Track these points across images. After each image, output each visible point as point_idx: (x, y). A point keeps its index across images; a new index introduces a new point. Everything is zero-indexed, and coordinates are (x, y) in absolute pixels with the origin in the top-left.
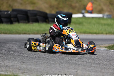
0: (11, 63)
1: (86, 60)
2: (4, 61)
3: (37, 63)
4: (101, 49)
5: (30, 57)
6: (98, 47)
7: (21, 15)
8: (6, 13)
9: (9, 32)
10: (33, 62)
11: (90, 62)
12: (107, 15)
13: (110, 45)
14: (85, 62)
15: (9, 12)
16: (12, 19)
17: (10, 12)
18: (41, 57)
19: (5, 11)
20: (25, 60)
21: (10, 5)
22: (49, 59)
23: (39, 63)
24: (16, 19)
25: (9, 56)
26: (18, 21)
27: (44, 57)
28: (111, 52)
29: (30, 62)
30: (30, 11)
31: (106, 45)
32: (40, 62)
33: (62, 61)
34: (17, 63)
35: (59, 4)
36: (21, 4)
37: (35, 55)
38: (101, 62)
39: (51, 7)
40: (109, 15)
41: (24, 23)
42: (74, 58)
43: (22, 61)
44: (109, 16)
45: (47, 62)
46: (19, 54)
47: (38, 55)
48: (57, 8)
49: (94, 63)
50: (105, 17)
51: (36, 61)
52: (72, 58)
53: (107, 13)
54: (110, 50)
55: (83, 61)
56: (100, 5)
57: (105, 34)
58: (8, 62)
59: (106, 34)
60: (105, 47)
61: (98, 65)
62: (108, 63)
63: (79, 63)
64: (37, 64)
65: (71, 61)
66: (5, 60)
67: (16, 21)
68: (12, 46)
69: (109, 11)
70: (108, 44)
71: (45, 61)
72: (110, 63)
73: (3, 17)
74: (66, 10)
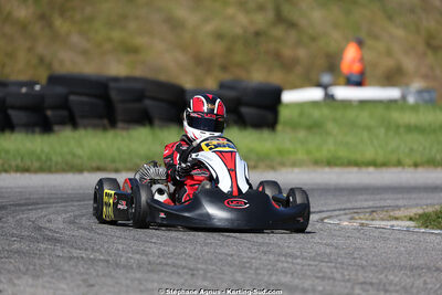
0: (44, 287)
1: (332, 273)
2: (16, 281)
3: (142, 287)
4: (392, 226)
5: (117, 265)
6: (382, 219)
7: (84, 99)
8: (24, 90)
9: (36, 165)
10: (128, 281)
11: (349, 280)
12: (420, 92)
13: (430, 210)
14: (329, 278)
15: (37, 88)
16: (49, 113)
17: (42, 88)
18: (161, 263)
19: (22, 84)
20: (98, 275)
21: (41, 60)
22: (191, 269)
23: (149, 286)
24: (65, 113)
25: (36, 260)
26: (72, 121)
27: (170, 261)
28: (433, 237)
29: (117, 283)
30: (116, 79)
31: (413, 212)
32: (156, 285)
33: (239, 277)
34: (64, 286)
35: (229, 50)
36: (85, 53)
37: (138, 256)
38: (392, 277)
39: (201, 62)
40: (427, 90)
41: (95, 127)
42: (286, 265)
43: (85, 281)
44: (426, 96)
45: (182, 280)
46: (76, 253)
47: (147, 255)
48: (224, 68)
49: (362, 283)
50: (411, 100)
51: (139, 280)
52: (280, 265)
53: (417, 85)
54: (428, 230)
55: (320, 275)
56: (389, 53)
57: (410, 166)
58: (32, 286)
59: (416, 165)
60: (411, 219)
61: (378, 290)
62: (419, 283)
63: (307, 284)
64: (141, 291)
65: (274, 278)
66: (19, 278)
67: (62, 123)
68: (49, 221)
69: (425, 77)
70: (421, 206)
71: (175, 279)
72: (425, 283)
73: (13, 108)
74: (258, 76)
